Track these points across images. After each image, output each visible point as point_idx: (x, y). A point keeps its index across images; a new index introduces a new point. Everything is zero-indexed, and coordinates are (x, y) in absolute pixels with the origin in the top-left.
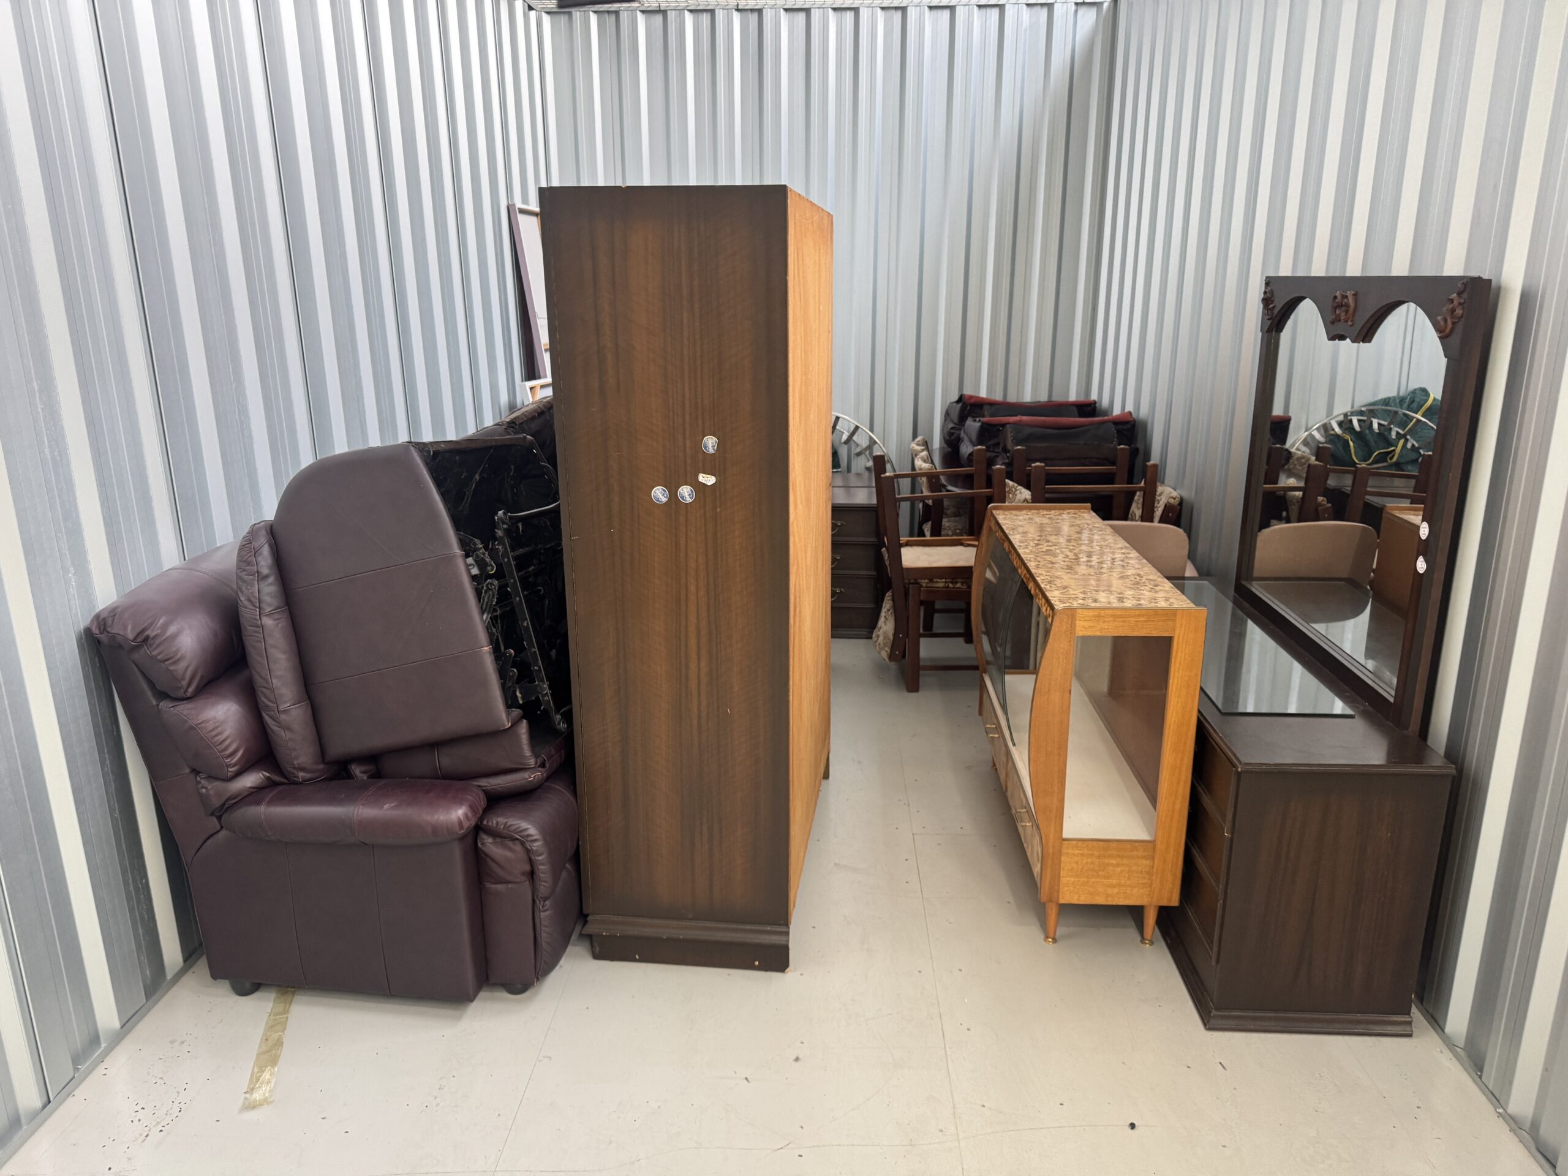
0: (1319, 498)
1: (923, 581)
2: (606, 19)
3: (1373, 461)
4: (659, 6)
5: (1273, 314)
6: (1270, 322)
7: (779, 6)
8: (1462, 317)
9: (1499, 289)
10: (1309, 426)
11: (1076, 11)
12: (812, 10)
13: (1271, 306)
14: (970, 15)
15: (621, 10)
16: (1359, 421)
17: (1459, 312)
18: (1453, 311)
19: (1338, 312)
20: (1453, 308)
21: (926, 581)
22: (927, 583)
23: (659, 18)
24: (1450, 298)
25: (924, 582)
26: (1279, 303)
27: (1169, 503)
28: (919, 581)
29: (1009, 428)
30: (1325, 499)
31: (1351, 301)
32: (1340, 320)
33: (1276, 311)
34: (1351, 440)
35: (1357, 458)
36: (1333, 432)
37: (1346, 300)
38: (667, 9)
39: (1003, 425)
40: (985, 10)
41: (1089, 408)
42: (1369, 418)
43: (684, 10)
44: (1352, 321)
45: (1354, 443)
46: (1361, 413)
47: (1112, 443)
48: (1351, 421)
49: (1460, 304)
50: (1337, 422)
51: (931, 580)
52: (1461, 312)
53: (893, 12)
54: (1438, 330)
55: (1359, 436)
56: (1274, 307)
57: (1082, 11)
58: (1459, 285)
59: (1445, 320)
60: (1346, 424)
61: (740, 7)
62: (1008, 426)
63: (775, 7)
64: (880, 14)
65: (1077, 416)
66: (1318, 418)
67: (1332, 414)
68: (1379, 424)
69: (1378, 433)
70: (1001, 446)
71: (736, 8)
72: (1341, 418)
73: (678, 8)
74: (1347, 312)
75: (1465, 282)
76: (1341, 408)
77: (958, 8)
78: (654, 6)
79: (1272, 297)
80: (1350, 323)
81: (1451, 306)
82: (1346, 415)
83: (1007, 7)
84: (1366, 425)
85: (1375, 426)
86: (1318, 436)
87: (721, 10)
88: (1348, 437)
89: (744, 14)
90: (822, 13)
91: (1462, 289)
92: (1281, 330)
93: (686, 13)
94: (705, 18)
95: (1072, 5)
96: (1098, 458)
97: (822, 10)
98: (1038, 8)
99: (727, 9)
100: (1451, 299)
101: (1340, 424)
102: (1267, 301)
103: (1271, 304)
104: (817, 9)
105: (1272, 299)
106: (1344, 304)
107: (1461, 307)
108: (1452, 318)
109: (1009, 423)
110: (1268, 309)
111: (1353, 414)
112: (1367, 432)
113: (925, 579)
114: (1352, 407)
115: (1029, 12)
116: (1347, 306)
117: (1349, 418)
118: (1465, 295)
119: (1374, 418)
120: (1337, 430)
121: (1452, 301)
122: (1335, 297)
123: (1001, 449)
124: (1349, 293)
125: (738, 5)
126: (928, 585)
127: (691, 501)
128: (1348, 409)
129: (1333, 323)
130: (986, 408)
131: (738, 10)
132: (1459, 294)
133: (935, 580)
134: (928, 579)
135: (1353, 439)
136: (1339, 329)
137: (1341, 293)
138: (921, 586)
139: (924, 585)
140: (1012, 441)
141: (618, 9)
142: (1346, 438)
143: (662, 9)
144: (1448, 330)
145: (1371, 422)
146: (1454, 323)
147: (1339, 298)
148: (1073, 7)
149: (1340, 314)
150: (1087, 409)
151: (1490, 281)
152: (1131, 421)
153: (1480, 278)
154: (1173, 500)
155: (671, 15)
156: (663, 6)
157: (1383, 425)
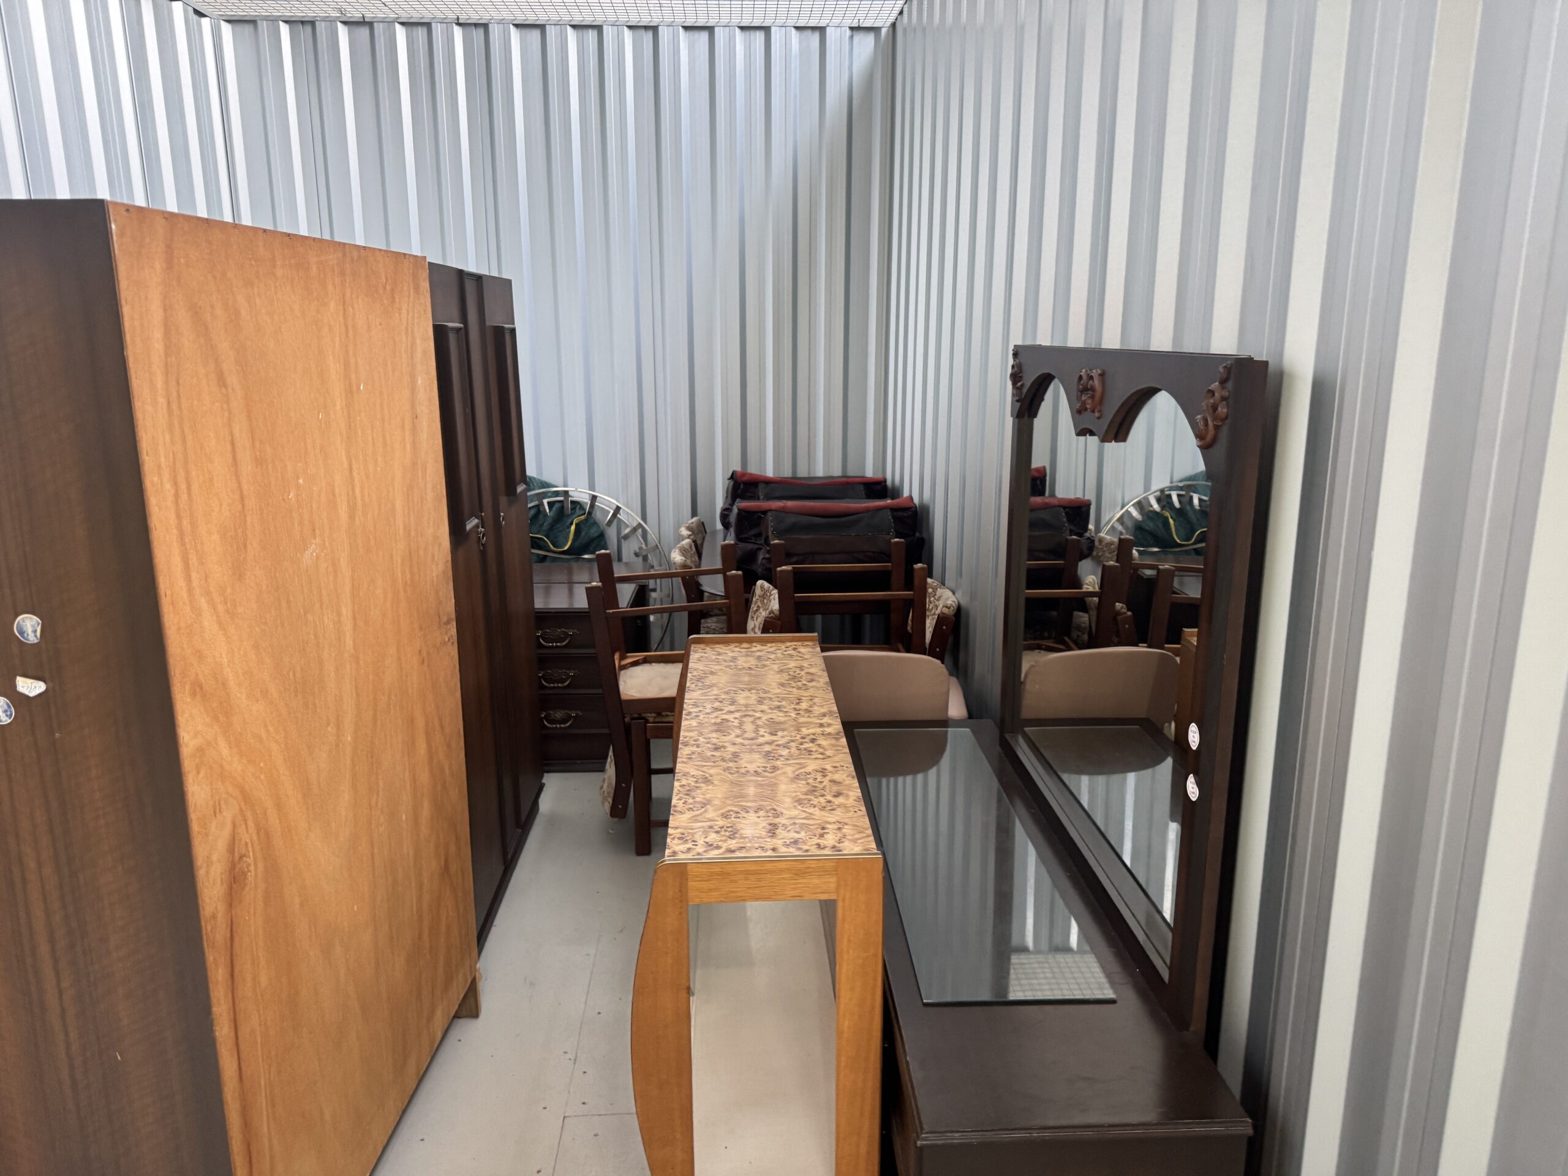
0: (1117, 604)
1: (649, 715)
2: (300, 30)
3: (1195, 540)
4: (364, 17)
5: (1021, 394)
6: (1018, 405)
7: (508, 22)
8: (1226, 418)
9: (1280, 375)
10: (1126, 501)
11: (851, 37)
12: (547, 26)
13: (1019, 384)
14: (731, 40)
15: (317, 20)
16: (1179, 496)
17: (1222, 410)
18: (1214, 408)
19: (1083, 398)
20: (1214, 404)
21: (653, 715)
22: (655, 717)
23: (364, 32)
24: (1210, 388)
25: (651, 717)
26: (1028, 380)
27: (943, 613)
28: (644, 715)
29: (770, 517)
30: (1124, 606)
31: (1097, 383)
32: (1086, 409)
33: (1025, 390)
34: (1172, 518)
35: (1179, 539)
36: (1151, 509)
37: (1091, 382)
38: (374, 20)
39: (765, 512)
40: (748, 33)
41: (879, 487)
42: (1188, 493)
43: (393, 22)
44: (1100, 411)
45: (1174, 520)
46: (1181, 488)
47: (889, 534)
48: (1169, 496)
49: (1223, 399)
50: (1155, 497)
51: (659, 714)
52: (1225, 410)
53: (643, 31)
54: (1199, 436)
55: (1180, 513)
56: (1022, 385)
57: (859, 37)
58: (1221, 370)
59: (1206, 421)
60: (1164, 499)
61: (460, 21)
62: (769, 514)
63: (503, 22)
64: (628, 34)
65: (864, 496)
66: (1136, 493)
67: (1150, 490)
68: (1200, 500)
69: (1199, 510)
70: (763, 537)
71: (457, 22)
72: (1158, 493)
73: (387, 20)
74: (1093, 397)
75: (1229, 366)
76: (1160, 482)
77: (716, 29)
78: (357, 16)
79: (1020, 373)
80: (1097, 414)
81: (1212, 401)
82: (1162, 491)
83: (773, 29)
84: (1185, 500)
85: (1196, 501)
86: (1135, 513)
87: (439, 24)
88: (1167, 514)
89: (468, 29)
90: (559, 31)
91: (1225, 376)
92: (1035, 415)
93: (397, 26)
94: (421, 32)
95: (845, 31)
96: (874, 552)
97: (559, 26)
98: (809, 33)
99: (446, 23)
100: (1210, 391)
101: (1159, 500)
102: (1016, 377)
103: (1020, 381)
104: (553, 26)
105: (1020, 375)
106: (1089, 387)
107: (1225, 403)
108: (1214, 419)
109: (770, 510)
110: (1017, 388)
111: (1171, 489)
112: (1188, 508)
113: (651, 713)
114: (1171, 482)
115: (798, 36)
116: (1093, 389)
117: (1167, 493)
118: (1230, 385)
119: (1195, 492)
120: (1156, 507)
121: (1212, 393)
122: (1081, 377)
123: (763, 541)
124: (1095, 373)
125: (458, 19)
126: (656, 720)
127: (9, 721)
128: (1165, 483)
129: (1079, 412)
130: (761, 486)
131: (459, 24)
132: (1223, 382)
133: (664, 713)
134: (655, 713)
135: (1173, 516)
136: (1089, 420)
137: (1087, 371)
138: (647, 721)
139: (651, 720)
140: (772, 532)
141: (314, 20)
142: (1166, 515)
143: (366, 20)
144: (1209, 437)
145: (1191, 498)
146: (1217, 428)
147: (1085, 378)
148: (848, 32)
149: (1085, 400)
150: (877, 488)
151: (1266, 363)
152: (911, 508)
153: (1250, 360)
154: (947, 610)
155: (379, 28)
156: (369, 16)
157: (1205, 501)
